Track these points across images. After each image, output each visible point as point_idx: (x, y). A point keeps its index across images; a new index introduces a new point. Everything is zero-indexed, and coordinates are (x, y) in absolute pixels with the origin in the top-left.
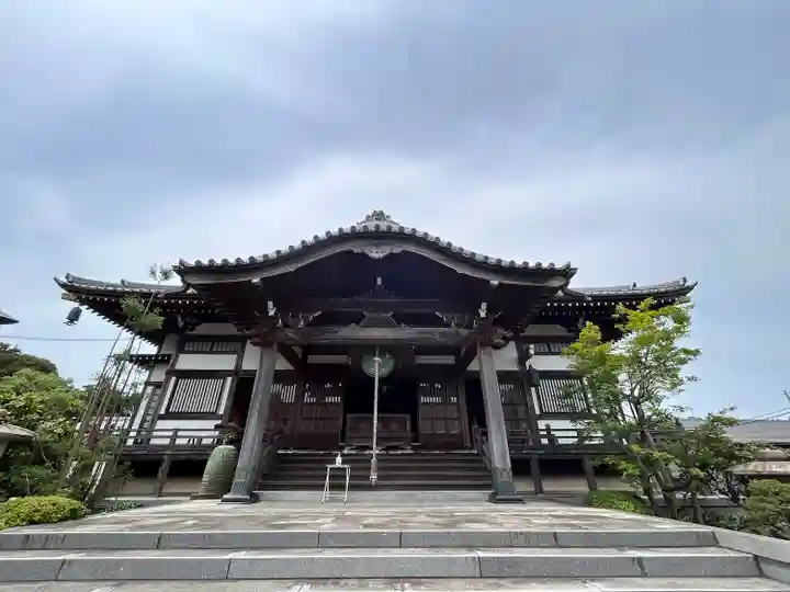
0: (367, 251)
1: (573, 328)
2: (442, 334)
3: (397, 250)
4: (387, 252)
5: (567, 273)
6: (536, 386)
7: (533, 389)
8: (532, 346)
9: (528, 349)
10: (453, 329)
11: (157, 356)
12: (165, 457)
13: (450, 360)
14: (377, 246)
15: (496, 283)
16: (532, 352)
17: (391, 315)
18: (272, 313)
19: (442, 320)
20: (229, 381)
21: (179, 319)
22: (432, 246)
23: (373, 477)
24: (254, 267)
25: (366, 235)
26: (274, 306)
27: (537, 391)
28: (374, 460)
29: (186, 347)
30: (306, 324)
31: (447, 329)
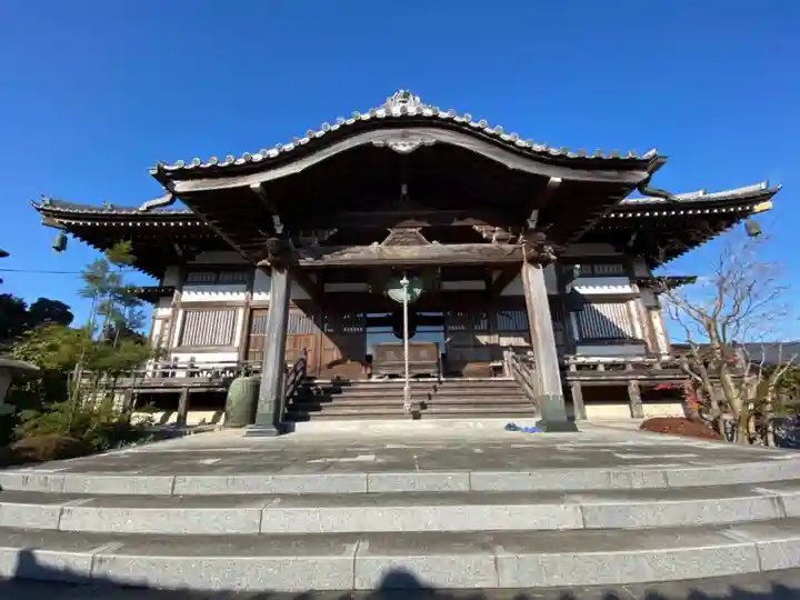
0: (391, 143)
1: (621, 248)
2: (480, 251)
3: (430, 141)
4: (417, 143)
5: (651, 165)
6: (577, 310)
7: (573, 314)
8: (578, 266)
10: (494, 245)
11: (159, 288)
12: (185, 390)
13: (480, 285)
14: (404, 136)
15: (558, 180)
16: (576, 273)
17: (420, 231)
18: (279, 230)
19: (480, 234)
20: (241, 312)
21: (177, 247)
22: (476, 133)
23: (407, 405)
24: (251, 168)
25: (390, 122)
26: (281, 221)
27: (577, 316)
28: (406, 387)
29: (189, 279)
30: (321, 243)
31: (487, 245)
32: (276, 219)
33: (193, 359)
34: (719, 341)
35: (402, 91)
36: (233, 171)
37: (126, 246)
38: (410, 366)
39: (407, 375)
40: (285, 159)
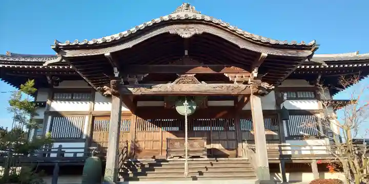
0: (179, 33)
1: (313, 82)
3: (200, 32)
4: (193, 33)
5: (313, 48)
6: (287, 119)
7: (284, 121)
8: (286, 94)
9: (283, 96)
10: (235, 85)
12: (57, 164)
13: (231, 103)
15: (266, 55)
16: (285, 98)
17: (195, 76)
18: (117, 75)
19: (228, 78)
20: (87, 118)
21: (48, 78)
22: (224, 29)
23: (186, 173)
24: (105, 45)
25: (179, 22)
26: (118, 70)
27: (287, 123)
28: (186, 163)
29: (55, 98)
30: (140, 82)
31: (231, 85)
32: (116, 69)
33: (60, 146)
34: (345, 139)
35: (186, 4)
36: (96, 46)
37: (31, 83)
38: (189, 151)
39: (186, 157)
40: (124, 40)
